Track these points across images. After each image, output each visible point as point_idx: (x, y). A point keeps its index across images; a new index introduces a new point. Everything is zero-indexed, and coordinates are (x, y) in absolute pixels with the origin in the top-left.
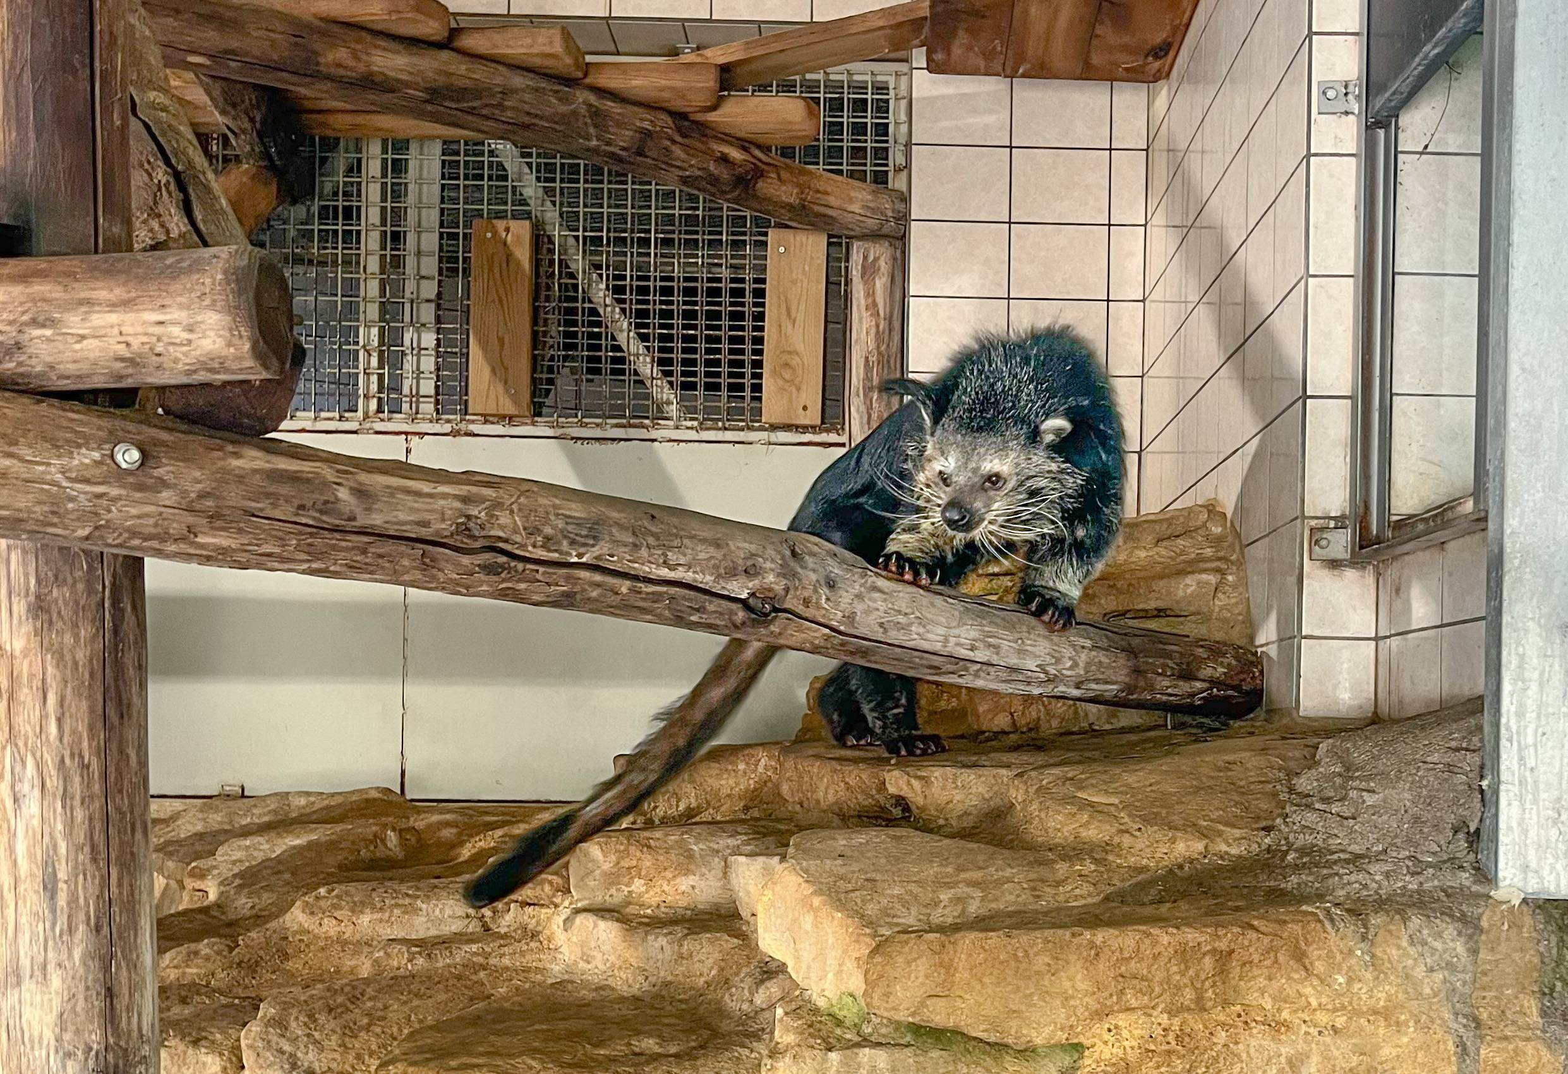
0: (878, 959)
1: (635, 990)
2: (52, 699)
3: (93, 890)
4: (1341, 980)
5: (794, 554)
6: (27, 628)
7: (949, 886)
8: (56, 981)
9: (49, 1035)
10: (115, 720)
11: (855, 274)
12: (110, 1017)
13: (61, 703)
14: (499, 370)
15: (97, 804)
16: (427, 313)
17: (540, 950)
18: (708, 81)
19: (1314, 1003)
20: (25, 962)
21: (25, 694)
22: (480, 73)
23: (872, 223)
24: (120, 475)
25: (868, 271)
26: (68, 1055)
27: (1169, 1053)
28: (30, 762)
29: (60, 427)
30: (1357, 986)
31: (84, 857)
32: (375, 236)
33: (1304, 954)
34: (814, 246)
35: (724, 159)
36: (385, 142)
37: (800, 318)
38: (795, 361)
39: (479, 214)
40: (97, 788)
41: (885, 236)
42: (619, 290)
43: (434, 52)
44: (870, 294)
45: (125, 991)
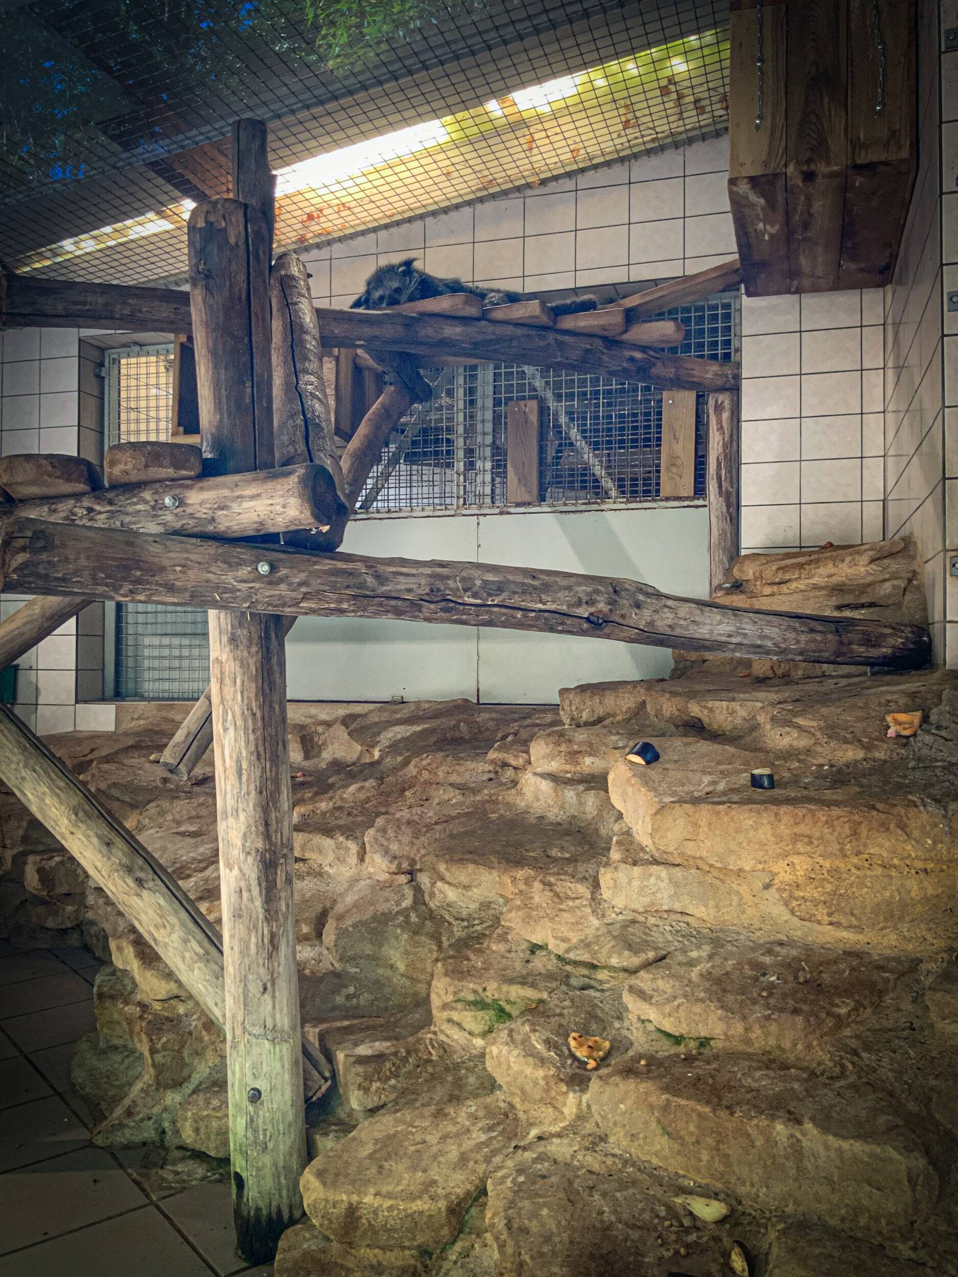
0: (658, 817)
1: (558, 819)
2: (238, 681)
3: (258, 773)
4: (930, 842)
5: (615, 591)
6: (228, 649)
7: (710, 773)
8: (242, 816)
9: (239, 843)
10: (267, 691)
11: (711, 412)
12: (267, 836)
13: (243, 682)
14: (522, 479)
15: (259, 733)
16: (488, 452)
17: (517, 794)
18: (619, 319)
19: (913, 855)
20: (229, 808)
21: (227, 681)
22: (499, 330)
23: (720, 382)
24: (260, 578)
25: (719, 408)
26: (248, 853)
27: (824, 879)
28: (230, 713)
29: (233, 557)
30: (940, 846)
31: (254, 758)
32: (461, 415)
33: (906, 826)
34: (688, 398)
35: (632, 359)
36: (465, 368)
37: (681, 438)
38: (679, 462)
39: (511, 399)
40: (260, 724)
41: (727, 390)
42: (584, 431)
43: (477, 323)
44: (719, 422)
45: (274, 822)
